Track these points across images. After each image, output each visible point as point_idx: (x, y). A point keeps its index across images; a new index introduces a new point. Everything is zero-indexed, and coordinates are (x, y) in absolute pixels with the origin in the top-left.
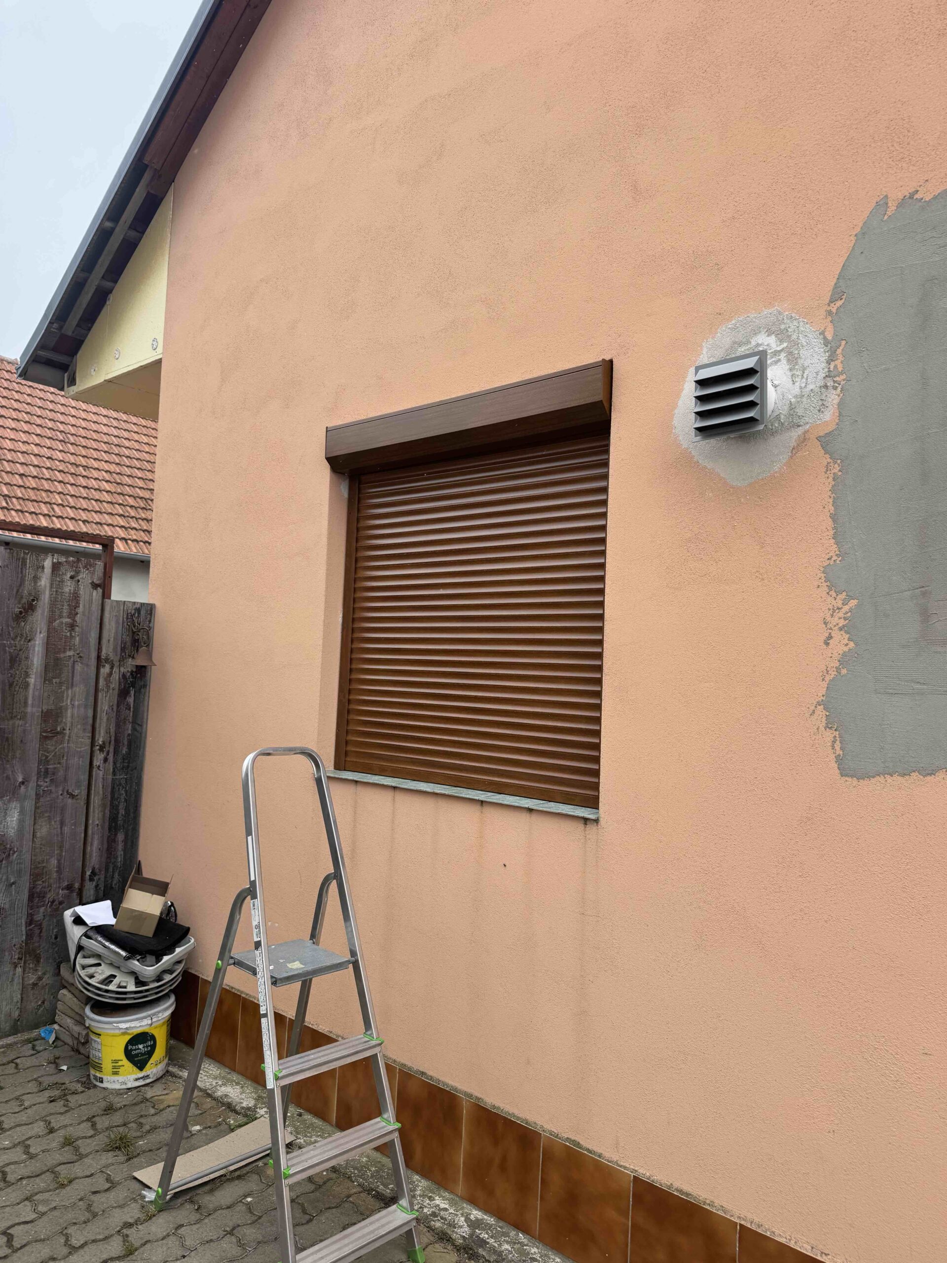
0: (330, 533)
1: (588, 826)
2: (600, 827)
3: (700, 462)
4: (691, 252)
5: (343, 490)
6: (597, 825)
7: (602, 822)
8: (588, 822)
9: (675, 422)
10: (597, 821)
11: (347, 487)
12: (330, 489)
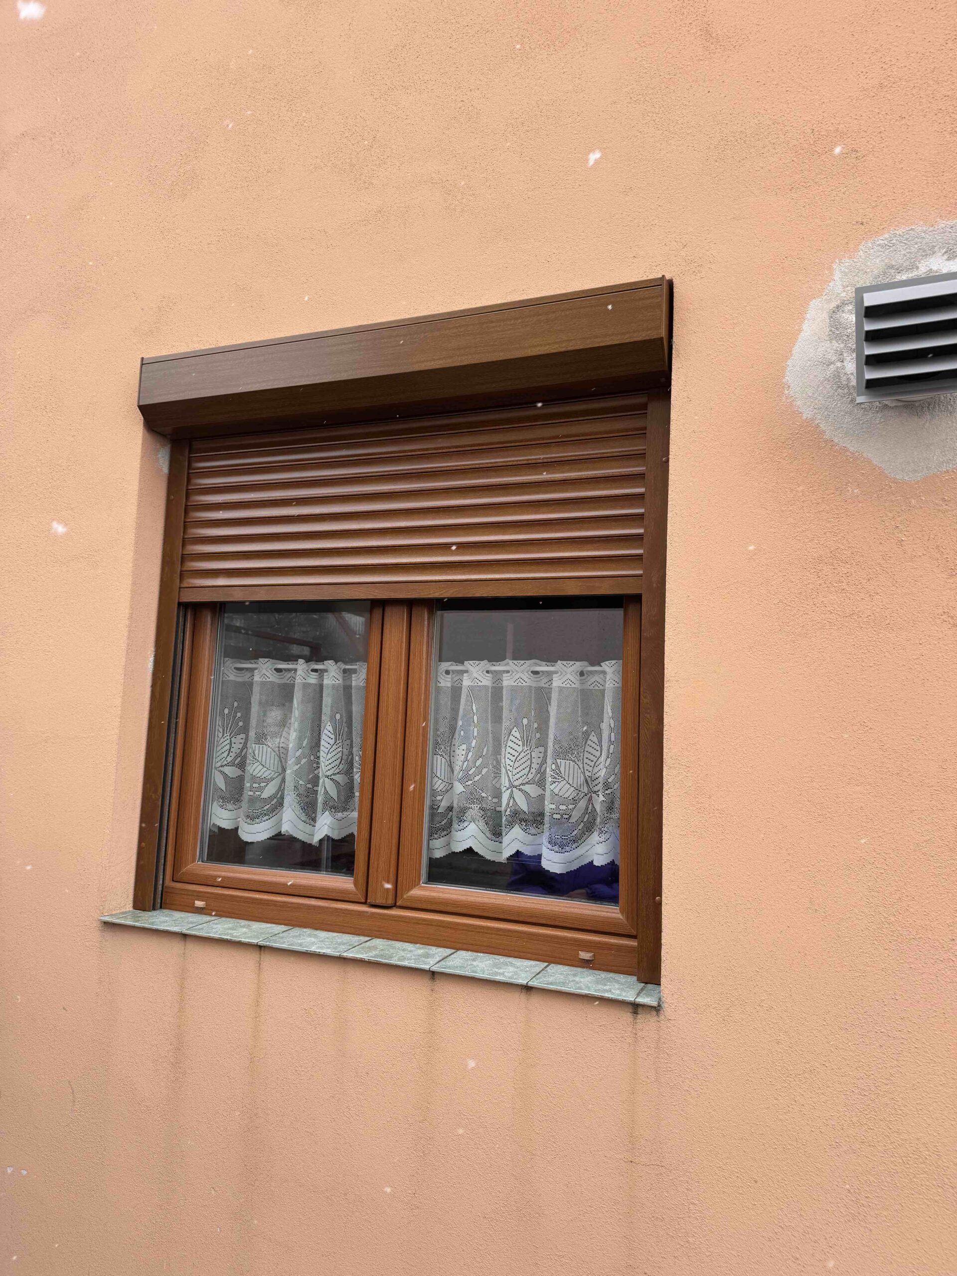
0: (139, 526)
1: (639, 1016)
2: (662, 1017)
3: (836, 441)
4: (809, 130)
5: (161, 461)
6: (658, 1015)
7: (668, 1010)
8: (640, 1010)
9: (789, 378)
10: (657, 1009)
11: (167, 458)
12: (142, 457)
